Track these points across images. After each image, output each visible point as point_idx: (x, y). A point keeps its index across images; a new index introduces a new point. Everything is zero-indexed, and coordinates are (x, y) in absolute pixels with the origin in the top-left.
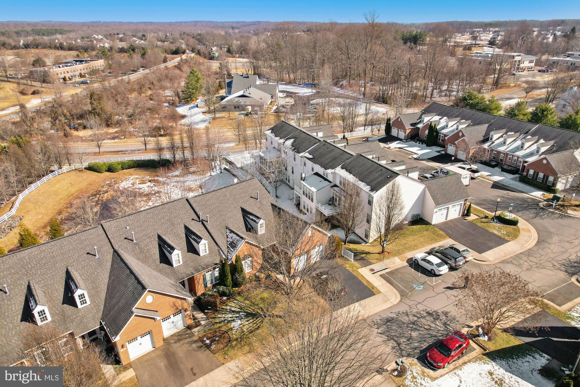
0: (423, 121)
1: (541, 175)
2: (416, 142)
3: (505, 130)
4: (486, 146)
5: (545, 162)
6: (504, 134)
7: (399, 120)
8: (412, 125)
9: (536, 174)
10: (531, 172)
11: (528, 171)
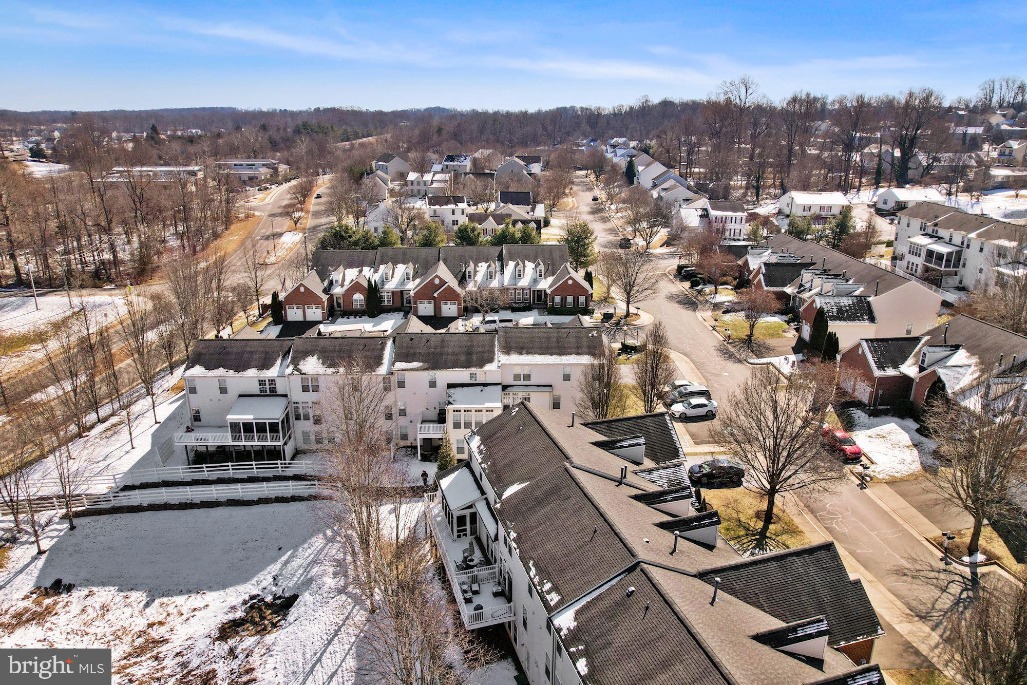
0: (337, 281)
1: (570, 299)
2: (348, 318)
3: (471, 263)
4: (471, 287)
5: (570, 282)
6: (475, 269)
7: (302, 289)
8: (326, 291)
9: (564, 299)
10: (558, 299)
11: (553, 298)
